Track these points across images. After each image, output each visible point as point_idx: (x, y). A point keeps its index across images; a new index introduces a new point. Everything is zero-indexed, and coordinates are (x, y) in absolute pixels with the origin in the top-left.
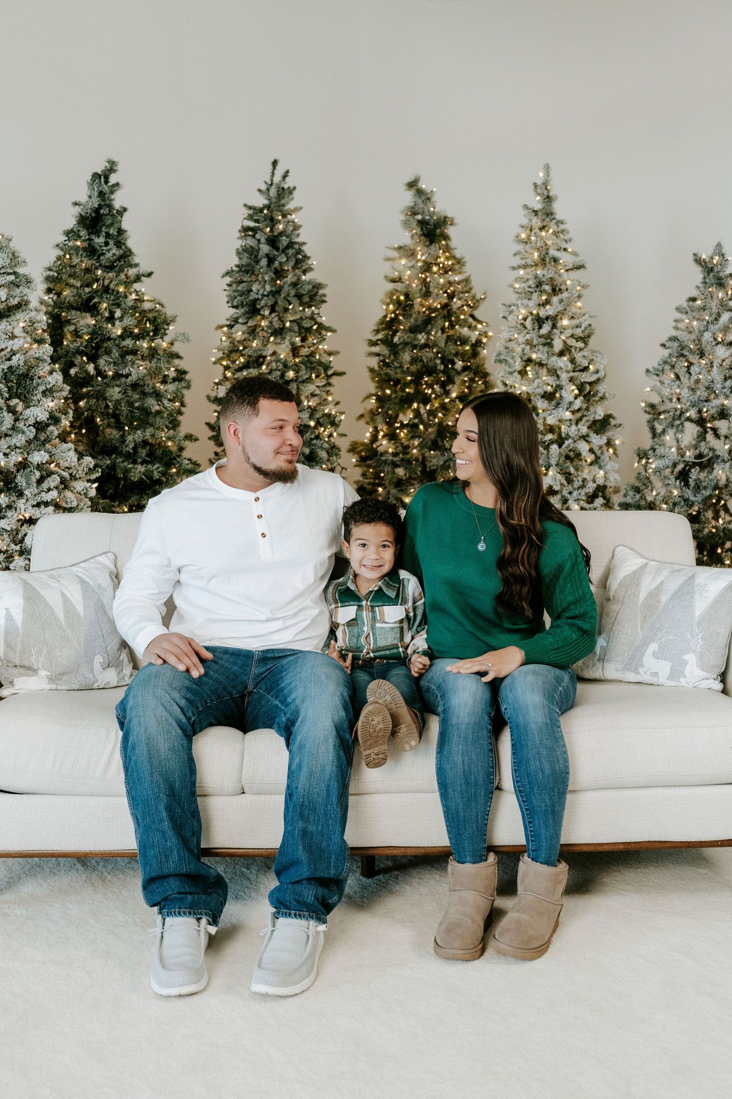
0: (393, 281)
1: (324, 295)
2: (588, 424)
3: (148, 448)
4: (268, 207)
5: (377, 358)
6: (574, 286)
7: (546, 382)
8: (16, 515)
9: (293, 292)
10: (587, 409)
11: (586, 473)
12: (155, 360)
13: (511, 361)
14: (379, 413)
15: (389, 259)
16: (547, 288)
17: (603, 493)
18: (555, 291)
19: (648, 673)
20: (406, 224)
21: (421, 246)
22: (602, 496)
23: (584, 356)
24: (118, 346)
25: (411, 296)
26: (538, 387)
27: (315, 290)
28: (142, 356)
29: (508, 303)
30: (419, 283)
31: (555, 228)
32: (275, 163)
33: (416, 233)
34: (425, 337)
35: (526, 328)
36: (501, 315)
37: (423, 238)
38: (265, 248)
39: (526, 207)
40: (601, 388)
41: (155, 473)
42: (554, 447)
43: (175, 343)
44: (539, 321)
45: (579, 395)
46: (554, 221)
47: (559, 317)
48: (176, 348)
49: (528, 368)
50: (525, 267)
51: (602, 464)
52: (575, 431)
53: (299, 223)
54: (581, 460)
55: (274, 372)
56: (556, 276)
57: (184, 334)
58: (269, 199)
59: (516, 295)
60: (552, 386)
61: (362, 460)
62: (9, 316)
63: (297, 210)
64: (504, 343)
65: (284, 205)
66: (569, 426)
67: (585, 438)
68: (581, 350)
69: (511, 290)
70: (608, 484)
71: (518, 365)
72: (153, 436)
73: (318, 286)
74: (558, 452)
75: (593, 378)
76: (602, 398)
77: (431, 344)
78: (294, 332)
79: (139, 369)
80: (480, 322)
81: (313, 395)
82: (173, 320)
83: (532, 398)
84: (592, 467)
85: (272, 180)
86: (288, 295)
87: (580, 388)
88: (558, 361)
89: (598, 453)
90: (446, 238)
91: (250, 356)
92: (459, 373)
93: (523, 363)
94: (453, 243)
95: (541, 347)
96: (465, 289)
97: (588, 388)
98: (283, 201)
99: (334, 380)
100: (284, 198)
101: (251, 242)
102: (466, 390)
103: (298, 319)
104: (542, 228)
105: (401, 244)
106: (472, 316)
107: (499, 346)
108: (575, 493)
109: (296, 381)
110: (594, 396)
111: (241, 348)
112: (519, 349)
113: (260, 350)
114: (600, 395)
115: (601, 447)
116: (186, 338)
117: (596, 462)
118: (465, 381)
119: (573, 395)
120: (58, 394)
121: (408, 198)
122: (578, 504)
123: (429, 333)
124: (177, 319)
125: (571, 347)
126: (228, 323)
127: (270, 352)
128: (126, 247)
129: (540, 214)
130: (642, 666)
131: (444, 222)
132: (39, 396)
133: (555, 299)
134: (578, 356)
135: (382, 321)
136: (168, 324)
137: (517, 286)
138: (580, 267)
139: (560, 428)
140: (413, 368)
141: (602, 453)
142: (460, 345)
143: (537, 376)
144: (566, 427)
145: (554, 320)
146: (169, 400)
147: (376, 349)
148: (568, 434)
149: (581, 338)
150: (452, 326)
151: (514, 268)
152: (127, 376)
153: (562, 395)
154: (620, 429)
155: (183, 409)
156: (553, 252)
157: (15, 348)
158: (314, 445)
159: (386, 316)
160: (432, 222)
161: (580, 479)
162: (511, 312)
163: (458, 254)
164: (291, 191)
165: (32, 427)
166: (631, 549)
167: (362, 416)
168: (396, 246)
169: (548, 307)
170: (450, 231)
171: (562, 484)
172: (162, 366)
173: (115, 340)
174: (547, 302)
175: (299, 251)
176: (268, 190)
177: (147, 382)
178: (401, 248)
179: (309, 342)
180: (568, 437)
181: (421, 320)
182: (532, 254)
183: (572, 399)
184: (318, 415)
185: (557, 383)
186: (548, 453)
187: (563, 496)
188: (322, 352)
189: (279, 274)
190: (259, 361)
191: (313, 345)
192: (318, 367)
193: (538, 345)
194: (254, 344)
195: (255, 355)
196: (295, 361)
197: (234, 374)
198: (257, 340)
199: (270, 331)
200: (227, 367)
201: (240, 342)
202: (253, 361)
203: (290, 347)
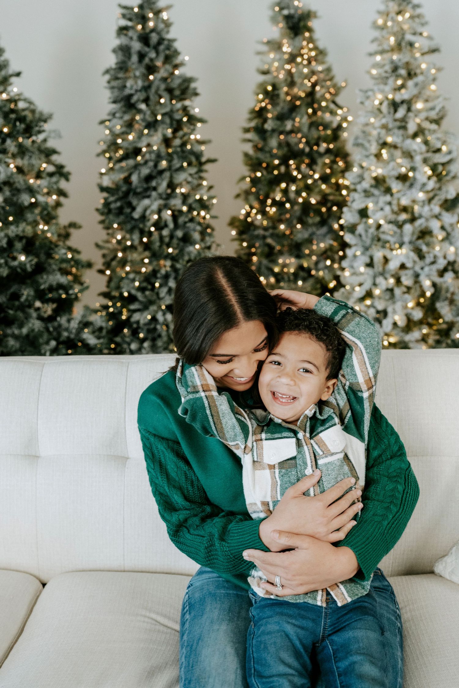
0: (263, 73)
1: (196, 88)
2: (440, 202)
3: (24, 241)
4: (140, 6)
5: (250, 144)
6: (429, 69)
7: (400, 164)
9: (163, 86)
10: (440, 189)
11: (437, 250)
12: (27, 158)
13: (367, 145)
14: (252, 193)
15: (259, 53)
16: (403, 72)
17: (453, 267)
18: (410, 75)
20: (274, 20)
21: (287, 38)
22: (452, 270)
23: (437, 138)
25: (277, 86)
26: (393, 169)
28: (12, 154)
29: (365, 88)
30: (285, 74)
31: (412, 11)
33: (282, 27)
34: (291, 123)
35: (382, 113)
36: (359, 100)
37: (288, 31)
38: (137, 46)
40: (454, 168)
41: (29, 265)
42: (408, 228)
43: (49, 139)
44: (395, 105)
45: (432, 176)
46: (410, 6)
47: (414, 100)
48: (51, 144)
49: (383, 151)
50: (382, 52)
51: (452, 240)
52: (428, 210)
53: (171, 21)
54: (431, 236)
55: (148, 163)
56: (412, 61)
59: (373, 82)
60: (406, 167)
63: (167, 7)
64: (361, 128)
65: (154, 3)
66: (421, 206)
67: (437, 217)
68: (435, 131)
69: (367, 77)
71: (374, 148)
73: (187, 81)
74: (410, 230)
75: (446, 159)
76: (454, 177)
77: (296, 130)
78: (165, 124)
79: (7, 167)
80: (340, 108)
81: (187, 182)
82: (50, 117)
83: (387, 180)
84: (442, 244)
86: (158, 89)
87: (434, 168)
88: (412, 143)
89: (449, 229)
90: (310, 30)
91: (127, 149)
92: (321, 155)
93: (379, 147)
94: (317, 35)
95: (396, 131)
96: (327, 78)
97: (440, 168)
99: (207, 167)
101: (123, 40)
103: (170, 112)
104: (399, 13)
105: (270, 39)
106: (334, 102)
107: (356, 130)
108: (427, 269)
109: (169, 170)
110: (446, 175)
111: (120, 141)
112: (375, 133)
113: (136, 142)
114: (452, 174)
115: (451, 225)
116: (56, 134)
117: (448, 238)
118: (327, 163)
119: (426, 176)
122: (430, 279)
123: (294, 120)
125: (425, 129)
127: (145, 143)
131: (307, 16)
133: (410, 83)
134: (431, 138)
136: (44, 122)
137: (374, 72)
138: (434, 51)
139: (413, 208)
140: (280, 153)
141: (453, 230)
142: (322, 130)
143: (392, 158)
144: (419, 207)
145: (409, 104)
146: (44, 194)
147: (249, 136)
148: (420, 214)
149: (435, 120)
150: (315, 112)
151: (371, 55)
153: (416, 176)
155: (63, 200)
156: (409, 37)
158: (188, 228)
159: (256, 106)
160: (296, 16)
161: (432, 255)
162: (368, 98)
163: (321, 45)
167: (238, 196)
168: (265, 40)
169: (403, 91)
170: (312, 24)
171: (415, 262)
172: (34, 162)
174: (403, 86)
175: (168, 48)
177: (16, 180)
178: (269, 43)
179: (180, 133)
180: (420, 217)
181: (286, 108)
182: (388, 39)
183: (425, 180)
184: (190, 201)
185: (412, 165)
186: (402, 231)
187: (415, 272)
188: (194, 142)
189: (151, 69)
190: (137, 151)
191: (184, 135)
192: (189, 156)
193: (393, 128)
194: (130, 137)
195: (131, 147)
196: (168, 152)
197: (115, 165)
198: (133, 133)
199: (144, 124)
200: (110, 159)
201: (119, 135)
202: (130, 153)
203: (162, 138)
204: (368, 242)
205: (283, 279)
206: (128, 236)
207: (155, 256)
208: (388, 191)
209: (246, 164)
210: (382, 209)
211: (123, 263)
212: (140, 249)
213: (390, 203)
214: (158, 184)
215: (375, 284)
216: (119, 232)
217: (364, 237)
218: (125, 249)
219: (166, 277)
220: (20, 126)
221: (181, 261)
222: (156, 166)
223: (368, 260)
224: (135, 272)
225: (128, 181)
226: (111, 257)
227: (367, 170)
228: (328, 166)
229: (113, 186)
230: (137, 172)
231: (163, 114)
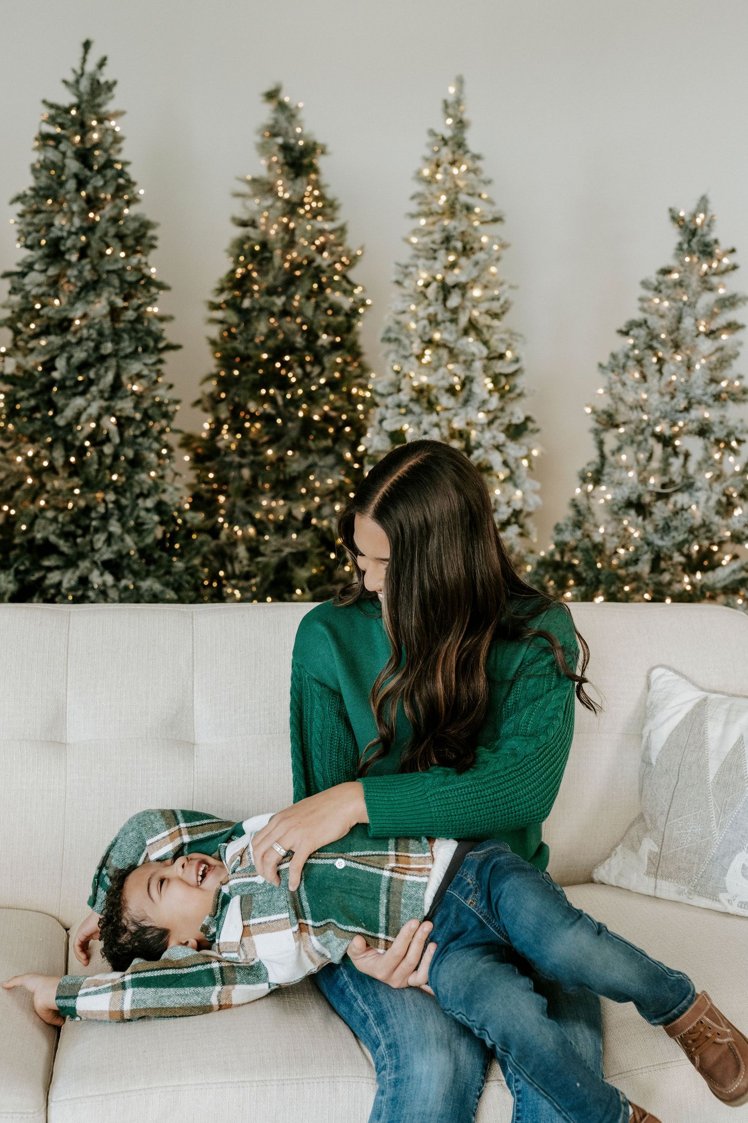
0: (243, 224)
1: (154, 238)
2: (502, 428)
4: (78, 107)
6: (491, 243)
7: (454, 373)
9: (112, 231)
10: (502, 409)
13: (406, 342)
14: (222, 400)
15: (238, 195)
16: (457, 245)
18: (466, 251)
19: (735, 903)
20: (263, 149)
21: (284, 178)
23: (499, 339)
25: (269, 246)
26: (443, 378)
27: (143, 231)
29: (404, 262)
30: (280, 229)
31: (470, 163)
32: (87, 45)
33: (277, 162)
35: (427, 298)
37: (286, 168)
38: (73, 165)
39: (432, 133)
40: (521, 382)
44: (446, 290)
45: (494, 391)
46: (468, 156)
47: (471, 285)
49: (427, 352)
50: (427, 214)
51: (518, 481)
52: (488, 437)
53: (121, 134)
54: (490, 475)
55: (84, 343)
56: (471, 231)
58: (79, 95)
59: (414, 253)
60: (460, 378)
61: (198, 460)
63: (118, 114)
64: (394, 316)
65: (100, 106)
66: (479, 432)
67: (498, 448)
68: (495, 328)
69: (406, 246)
70: (526, 509)
71: (414, 346)
73: (146, 225)
75: (511, 368)
76: (520, 395)
77: (293, 312)
78: (114, 287)
80: (356, 285)
81: (139, 376)
83: (433, 391)
84: (505, 485)
85: (82, 69)
86: (106, 234)
87: (495, 379)
89: (513, 465)
90: (316, 171)
91: (50, 318)
92: (329, 351)
93: (423, 345)
94: (325, 179)
95: (448, 324)
96: (339, 241)
97: (503, 380)
98: (99, 100)
99: (167, 356)
100: (99, 95)
101: (52, 155)
102: (338, 374)
103: (119, 269)
104: (454, 163)
105: (256, 176)
107: (387, 319)
109: (116, 355)
110: (511, 391)
111: (38, 306)
112: (416, 326)
113: (65, 310)
114: (518, 391)
115: (516, 460)
117: (512, 478)
118: (337, 364)
119: (487, 390)
121: (265, 113)
123: (291, 298)
125: (485, 326)
126: (19, 269)
127: (79, 313)
129: (450, 143)
130: (725, 890)
131: (311, 149)
133: (466, 262)
134: (492, 338)
135: (229, 277)
137: (414, 240)
138: (496, 220)
139: (469, 434)
140: (271, 343)
141: (517, 466)
142: (331, 315)
143: (440, 362)
144: (477, 433)
145: (463, 287)
147: (219, 315)
148: (478, 442)
149: (496, 315)
150: (322, 288)
151: (413, 216)
153: (473, 390)
154: (537, 435)
156: (465, 198)
158: (140, 445)
159: (233, 271)
160: (297, 148)
162: (407, 275)
163: (330, 194)
164: (110, 86)
166: (676, 672)
167: (198, 403)
168: (249, 177)
169: (457, 270)
170: (320, 162)
174: (456, 264)
175: (121, 174)
176: (77, 82)
178: (254, 181)
179: (135, 302)
180: (479, 445)
181: (281, 279)
182: (438, 198)
183: (486, 396)
184: (146, 404)
185: (468, 373)
188: (151, 316)
189: (93, 203)
190: (63, 325)
191: (140, 306)
192: (146, 338)
193: (444, 321)
194: (57, 302)
195: (57, 317)
196: (114, 329)
197: (27, 342)
198: (61, 296)
199: (79, 284)
200: (17, 332)
201: (38, 298)
202: (55, 325)
203: (108, 308)
205: (267, 529)
206: (44, 452)
207: (89, 485)
208: (433, 406)
209: (215, 357)
211: (34, 494)
212: (64, 474)
213: (437, 425)
214: (99, 378)
216: (30, 445)
218: (37, 474)
219: (105, 518)
221: (128, 495)
222: (97, 348)
224: (56, 509)
225: (49, 366)
226: (13, 483)
227: (405, 376)
228: (340, 367)
229: (21, 374)
230: (65, 355)
231: (109, 272)
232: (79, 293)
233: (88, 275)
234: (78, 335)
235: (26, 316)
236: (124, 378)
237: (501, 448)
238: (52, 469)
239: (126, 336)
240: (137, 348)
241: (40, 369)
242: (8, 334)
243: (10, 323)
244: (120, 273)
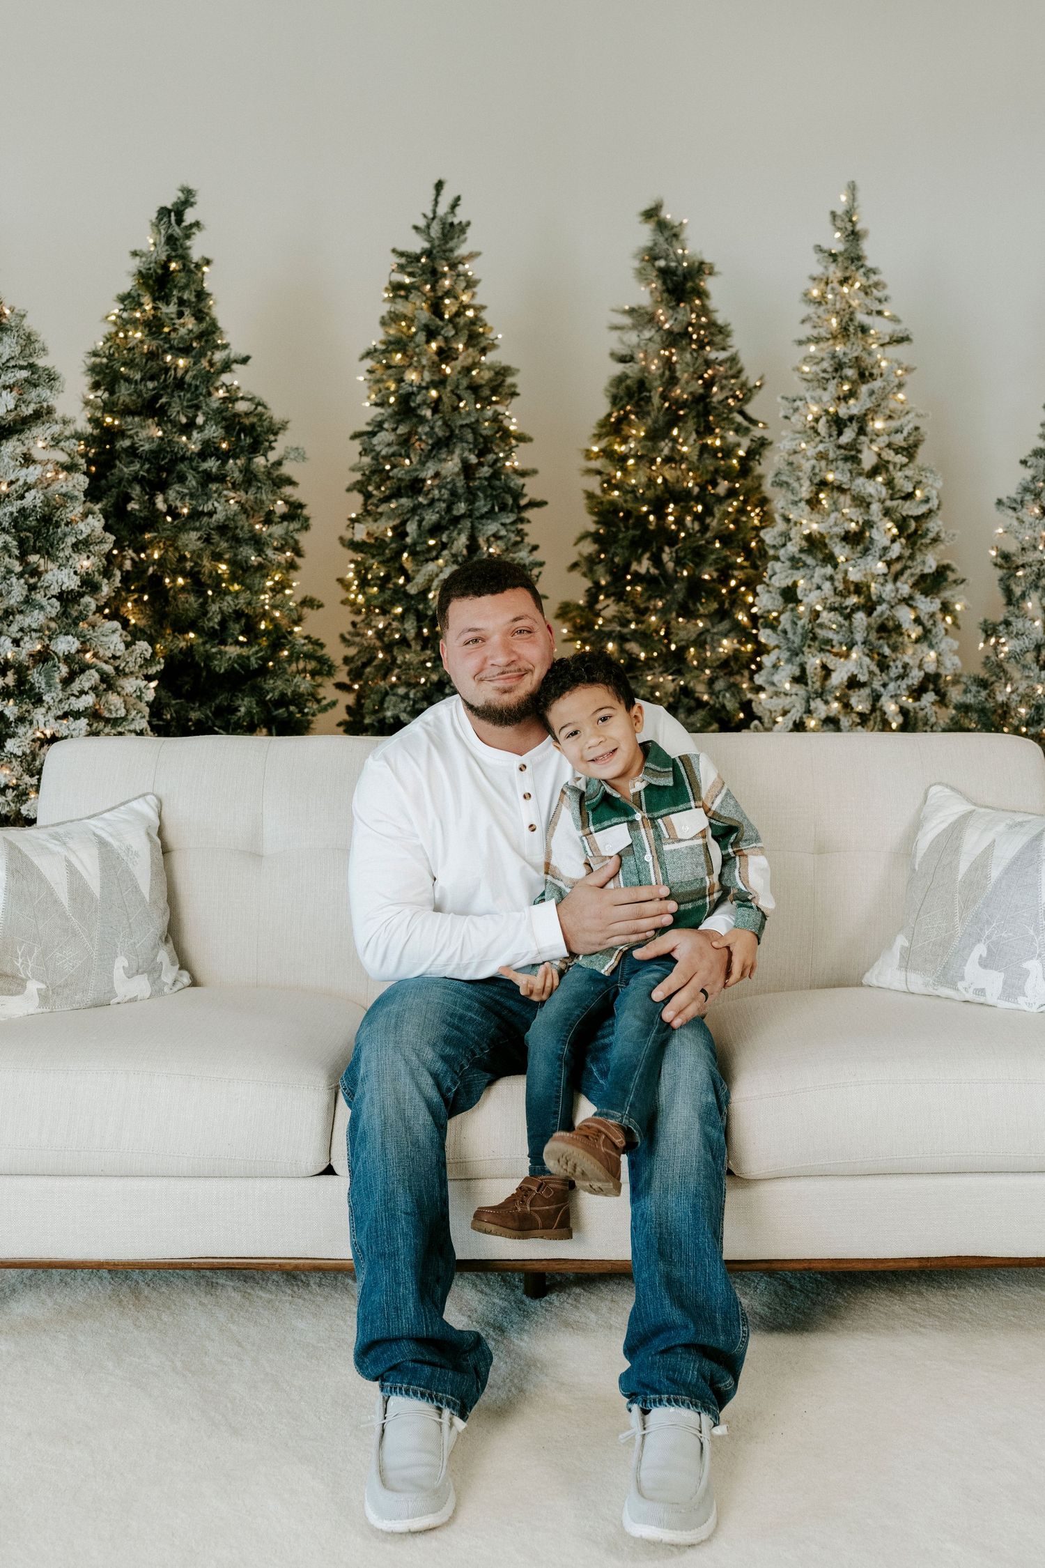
0: (623, 359)
1: (514, 386)
2: (912, 580)
3: (243, 621)
4: (428, 253)
5: (598, 478)
6: (892, 369)
7: (850, 515)
8: (30, 732)
9: (464, 383)
10: (912, 557)
11: (909, 655)
12: (253, 490)
13: (796, 485)
14: (601, 561)
15: (616, 328)
16: (850, 372)
17: (936, 684)
18: (865, 376)
19: (971, 991)
20: (641, 275)
21: (664, 307)
22: (934, 690)
23: (906, 477)
24: (195, 469)
25: (647, 385)
26: (836, 524)
27: (500, 378)
28: (233, 484)
29: (791, 395)
30: (660, 364)
31: (864, 280)
32: (439, 186)
33: (656, 288)
34: (670, 444)
35: (819, 434)
36: (782, 414)
37: (665, 295)
38: (424, 316)
39: (819, 249)
40: (934, 525)
41: (253, 659)
42: (860, 617)
43: (284, 462)
44: (839, 424)
45: (899, 536)
46: (862, 270)
47: (870, 417)
48: (287, 469)
49: (822, 496)
50: (817, 340)
51: (934, 642)
52: (892, 591)
53: (476, 277)
54: (901, 634)
55: (437, 504)
56: (864, 355)
57: (297, 449)
58: (430, 240)
59: (805, 384)
60: (857, 523)
61: (576, 631)
62: (21, 431)
63: (472, 256)
64: (786, 457)
65: (452, 250)
66: (882, 585)
67: (908, 601)
68: (903, 466)
69: (796, 377)
70: (942, 671)
71: (805, 491)
72: (249, 604)
73: (504, 372)
74: (865, 623)
75: (923, 509)
76: (935, 540)
77: (677, 458)
78: (467, 442)
79: (226, 504)
80: (754, 422)
81: (497, 537)
82: (284, 426)
83: (827, 541)
84: (918, 646)
85: (434, 212)
86: (458, 387)
87: (902, 524)
88: (867, 485)
89: (929, 624)
90: (702, 294)
91: (400, 480)
92: (720, 500)
93: (814, 488)
94: (712, 303)
95: (840, 463)
96: (730, 373)
97: (913, 525)
98: (451, 244)
99: (527, 514)
100: (452, 239)
101: (402, 306)
102: (732, 526)
103: (472, 423)
104: (844, 281)
105: (634, 305)
106: (742, 413)
107: (778, 460)
108: (892, 686)
109: (470, 516)
110: (922, 536)
111: (388, 467)
112: (807, 466)
113: (416, 470)
114: (931, 535)
115: (932, 615)
116: (299, 454)
117: (926, 637)
118: (729, 513)
119: (889, 535)
120: (96, 548)
121: (644, 235)
122: (896, 703)
123: (673, 441)
124: (289, 425)
125: (888, 462)
126: (369, 429)
127: (431, 473)
128: (211, 318)
129: (840, 259)
131: (700, 269)
132: (68, 551)
133: (864, 389)
134: (898, 476)
135: (604, 423)
136: (276, 434)
137: (806, 369)
138: (902, 340)
139: (869, 587)
141: (934, 624)
142: (722, 458)
143: (835, 507)
144: (879, 586)
145: (861, 423)
146: (276, 549)
147: (596, 464)
148: (881, 597)
149: (903, 449)
150: (709, 428)
151: (800, 343)
152: (211, 514)
153: (873, 536)
154: (962, 586)
155: (298, 561)
156: (861, 317)
157: (31, 480)
159: (610, 415)
160: (680, 272)
161: (900, 664)
162: (796, 410)
163: (720, 319)
164: (463, 228)
165: (54, 600)
167: (574, 566)
168: (627, 307)
169: (852, 402)
170: (709, 284)
171: (871, 673)
172: (264, 497)
173: (191, 459)
174: (852, 394)
175: (475, 320)
176: (428, 226)
177: (240, 523)
178: (632, 312)
179: (491, 457)
180: (881, 600)
181: (662, 420)
182: (828, 321)
183: (887, 542)
185: (866, 518)
186: (851, 624)
187: (873, 691)
188: (510, 471)
189: (445, 354)
190: (415, 486)
191: (497, 460)
192: (503, 495)
193: (836, 460)
194: (407, 462)
195: (408, 478)
196: (468, 487)
197: (377, 506)
198: (412, 456)
199: (430, 442)
200: (368, 496)
201: (387, 458)
202: (406, 487)
203: (460, 465)
204: (797, 640)
206: (395, 624)
208: (830, 559)
209: (592, 513)
210: (819, 588)
211: (386, 669)
212: (416, 646)
213: (831, 579)
214: (452, 540)
215: (809, 711)
216: (381, 617)
217: (790, 635)
218: (388, 648)
220: (246, 440)
222: (449, 509)
223: (797, 673)
224: (409, 685)
225: (400, 533)
226: (364, 660)
227: (796, 524)
228: (732, 517)
229: (373, 541)
230: (417, 518)
231: (462, 426)
232: (431, 451)
233: (439, 432)
234: (430, 496)
235: (376, 478)
236: (481, 541)
237: (911, 602)
238: (404, 642)
239: (481, 495)
240: (493, 507)
241: (390, 534)
242: (358, 498)
243: (360, 487)
244: (474, 427)
